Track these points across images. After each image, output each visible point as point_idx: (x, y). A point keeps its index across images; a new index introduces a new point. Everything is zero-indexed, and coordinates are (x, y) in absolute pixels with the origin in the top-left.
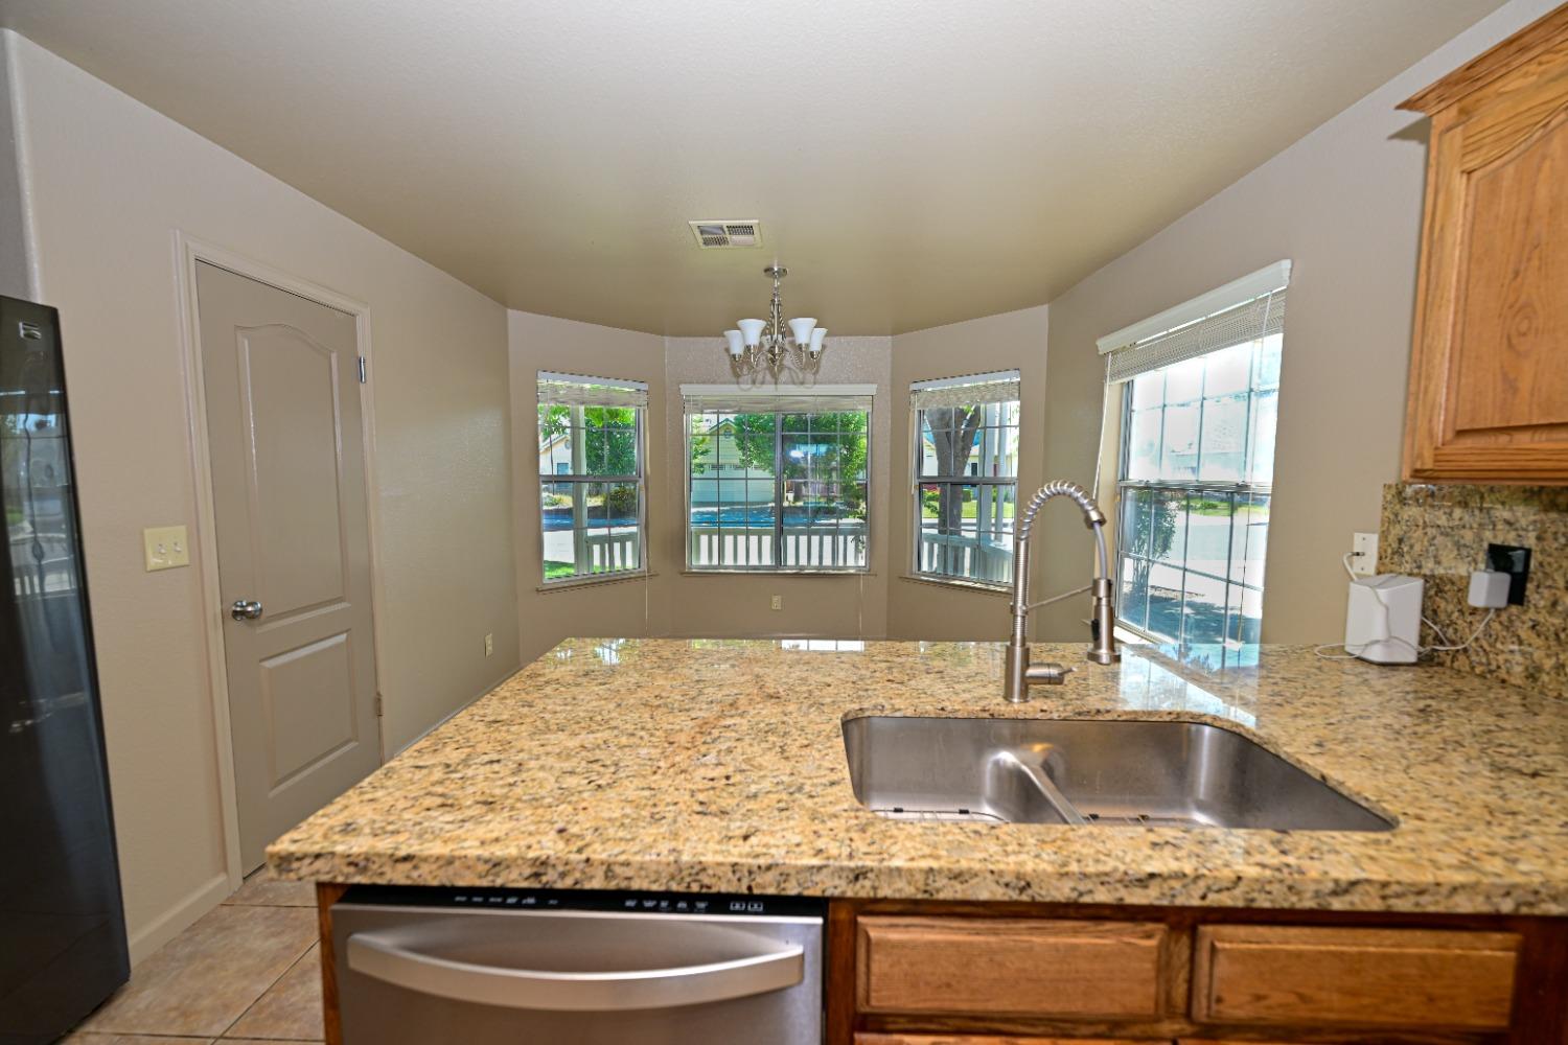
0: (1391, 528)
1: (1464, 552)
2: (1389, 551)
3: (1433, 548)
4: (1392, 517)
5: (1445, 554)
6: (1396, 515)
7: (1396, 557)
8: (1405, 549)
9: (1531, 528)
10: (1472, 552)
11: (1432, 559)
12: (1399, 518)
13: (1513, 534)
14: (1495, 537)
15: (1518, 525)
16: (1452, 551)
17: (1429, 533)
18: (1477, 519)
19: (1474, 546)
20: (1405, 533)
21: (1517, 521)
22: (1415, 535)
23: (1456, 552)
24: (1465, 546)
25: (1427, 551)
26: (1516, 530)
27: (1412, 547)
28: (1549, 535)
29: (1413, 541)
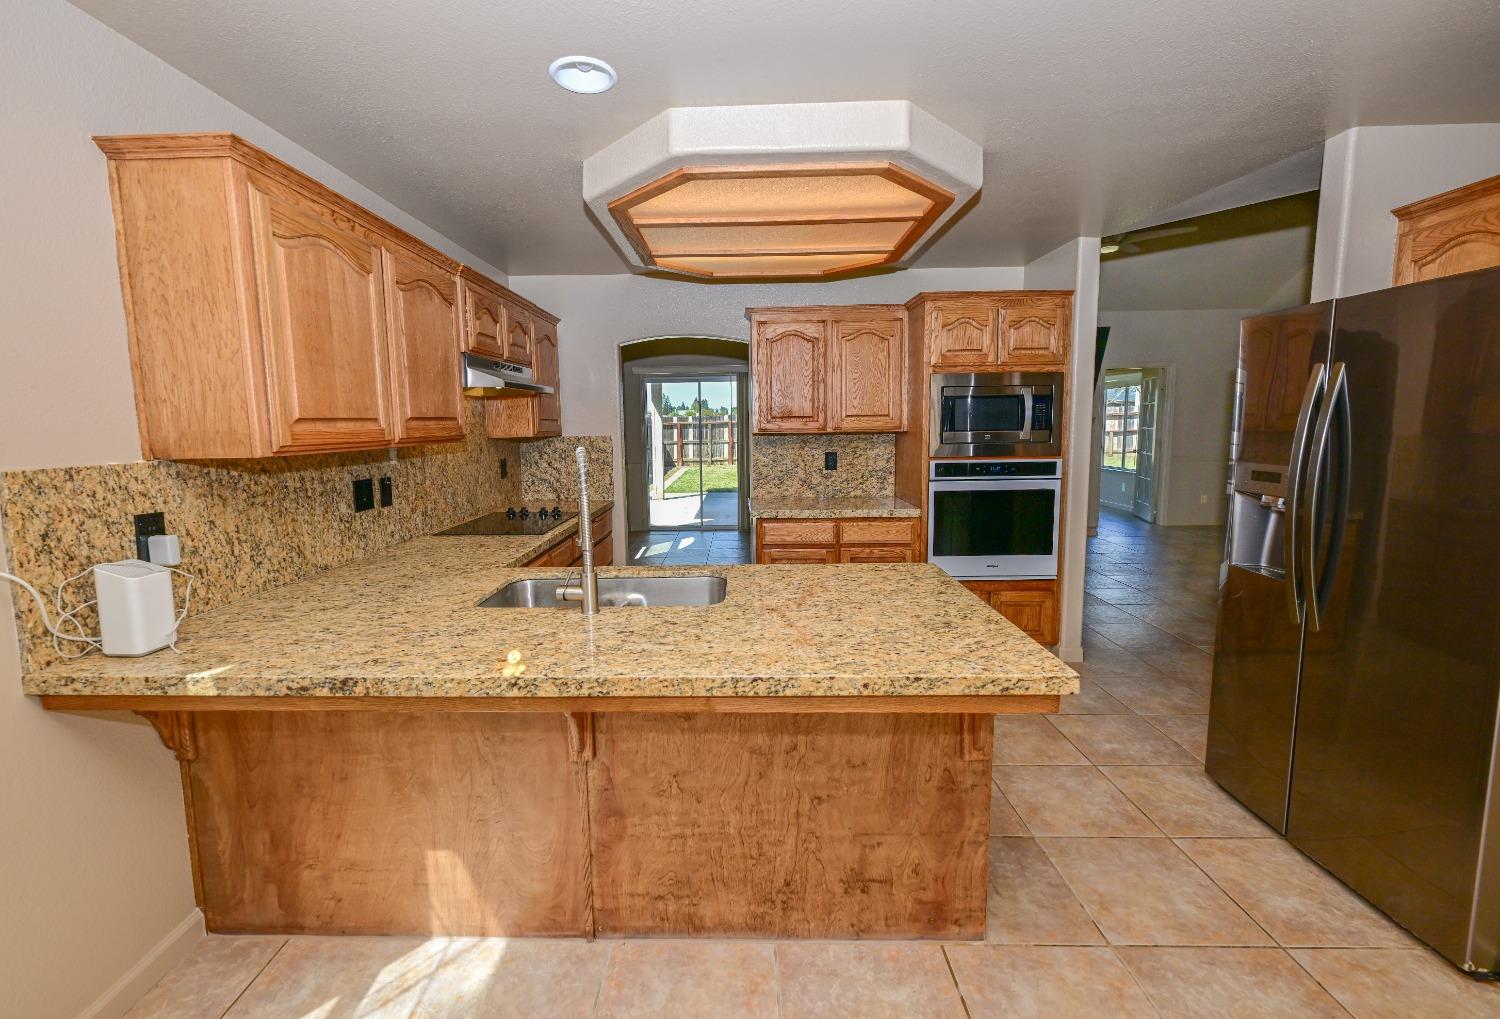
0: (28, 524)
1: (114, 529)
2: (32, 553)
3: (84, 533)
4: (26, 512)
5: (96, 536)
6: (32, 509)
7: (42, 556)
8: (52, 545)
9: (159, 495)
10: (120, 527)
11: (85, 545)
12: (37, 511)
13: (148, 504)
14: (136, 509)
15: (150, 495)
16: (102, 531)
17: (76, 520)
18: (119, 496)
19: (121, 521)
20: (48, 526)
21: (148, 491)
22: (61, 525)
23: (107, 532)
24: (113, 523)
25: (78, 538)
26: (149, 498)
27: (59, 540)
28: (170, 499)
29: (59, 533)
